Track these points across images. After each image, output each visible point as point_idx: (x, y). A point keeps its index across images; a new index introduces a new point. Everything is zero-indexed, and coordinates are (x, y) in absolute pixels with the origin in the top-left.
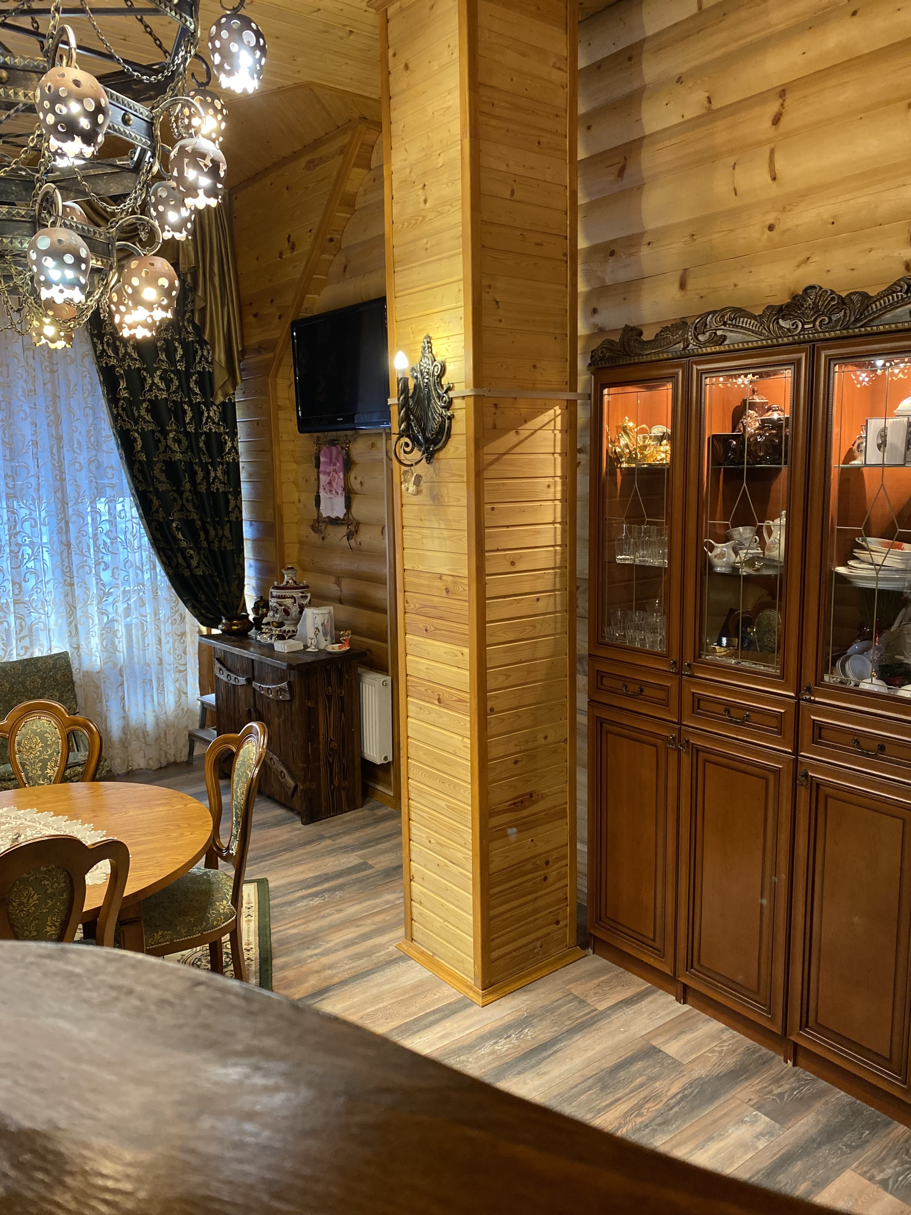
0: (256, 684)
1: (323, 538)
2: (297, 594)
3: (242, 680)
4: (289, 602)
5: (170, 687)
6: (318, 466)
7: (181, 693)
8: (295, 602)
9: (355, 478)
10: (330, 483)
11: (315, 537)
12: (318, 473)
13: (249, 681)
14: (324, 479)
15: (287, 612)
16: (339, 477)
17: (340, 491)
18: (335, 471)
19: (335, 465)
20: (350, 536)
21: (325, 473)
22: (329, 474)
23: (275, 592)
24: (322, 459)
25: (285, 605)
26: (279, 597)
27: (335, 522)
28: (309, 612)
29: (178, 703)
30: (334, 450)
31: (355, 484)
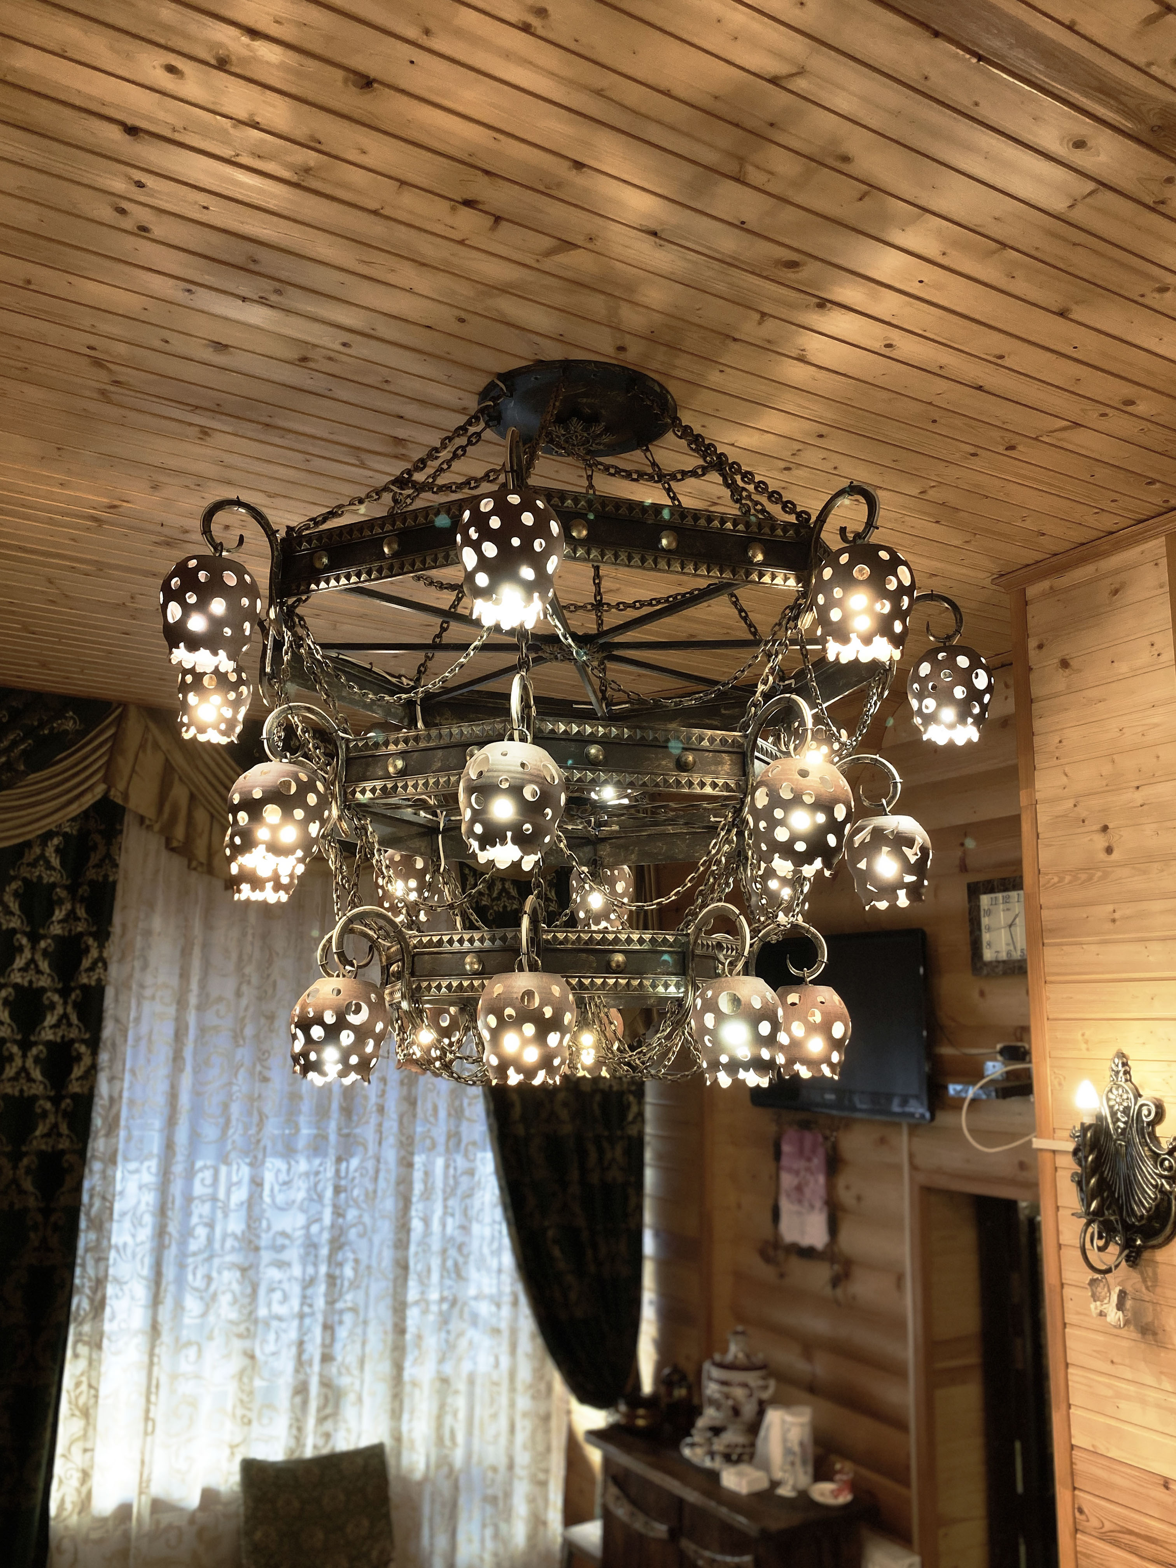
0: (689, 1546)
1: (782, 1276)
2: (752, 1378)
3: (660, 1529)
4: (739, 1393)
5: (521, 1508)
6: (778, 1155)
7: (537, 1522)
8: (751, 1395)
9: (847, 1188)
10: (799, 1189)
11: (765, 1271)
12: (778, 1169)
13: (675, 1534)
14: (787, 1180)
15: (736, 1411)
16: (816, 1181)
17: (818, 1204)
18: (808, 1170)
19: (809, 1160)
20: (836, 1282)
21: (790, 1170)
22: (797, 1173)
23: (716, 1373)
24: (786, 1148)
25: (734, 1399)
26: (724, 1383)
27: (808, 1253)
28: (774, 1418)
29: (532, 1537)
30: (808, 1138)
31: (846, 1197)
